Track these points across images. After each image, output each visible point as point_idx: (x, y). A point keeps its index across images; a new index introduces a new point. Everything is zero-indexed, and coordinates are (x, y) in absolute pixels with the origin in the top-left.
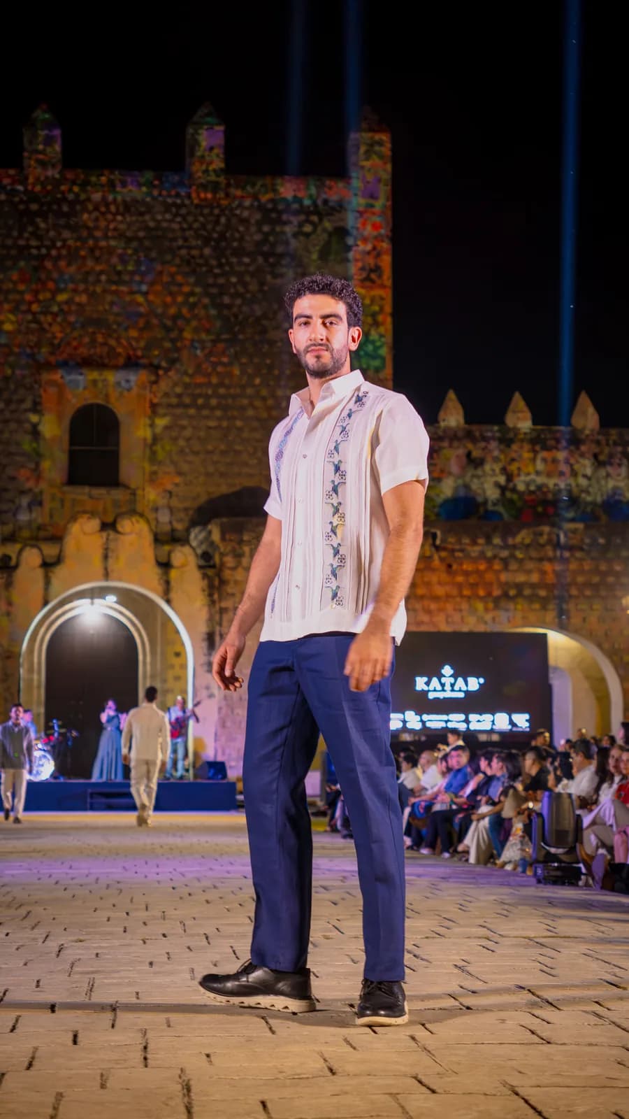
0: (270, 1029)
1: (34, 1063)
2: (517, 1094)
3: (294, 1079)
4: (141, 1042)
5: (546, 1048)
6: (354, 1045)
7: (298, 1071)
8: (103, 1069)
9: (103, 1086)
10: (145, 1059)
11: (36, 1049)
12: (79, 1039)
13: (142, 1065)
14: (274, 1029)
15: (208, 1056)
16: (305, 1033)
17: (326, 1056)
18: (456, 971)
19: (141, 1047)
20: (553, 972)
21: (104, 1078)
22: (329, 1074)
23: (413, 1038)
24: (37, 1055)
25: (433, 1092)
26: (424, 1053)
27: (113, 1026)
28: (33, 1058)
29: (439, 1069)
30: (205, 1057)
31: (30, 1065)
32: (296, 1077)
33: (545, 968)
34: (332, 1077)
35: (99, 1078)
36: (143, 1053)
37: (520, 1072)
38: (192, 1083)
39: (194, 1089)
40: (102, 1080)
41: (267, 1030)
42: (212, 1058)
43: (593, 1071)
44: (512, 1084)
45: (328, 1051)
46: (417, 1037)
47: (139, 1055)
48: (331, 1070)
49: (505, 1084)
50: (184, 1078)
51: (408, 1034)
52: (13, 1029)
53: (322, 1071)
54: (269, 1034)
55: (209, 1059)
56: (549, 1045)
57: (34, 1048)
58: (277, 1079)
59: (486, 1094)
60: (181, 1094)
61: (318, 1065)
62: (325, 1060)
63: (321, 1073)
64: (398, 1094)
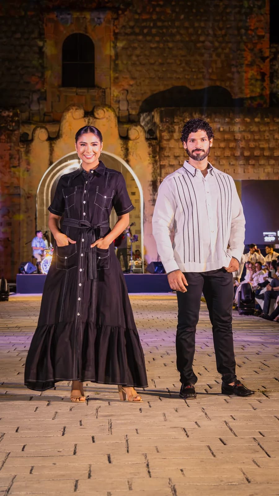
0: (213, 453)
1: (91, 474)
3: (228, 485)
4: (145, 462)
6: (258, 464)
7: (231, 481)
8: (128, 479)
9: (130, 488)
10: (149, 472)
11: (90, 466)
12: (112, 460)
13: (148, 476)
14: (214, 454)
15: (182, 470)
16: (232, 457)
17: (244, 471)
19: (145, 465)
21: (130, 483)
22: (247, 482)
24: (92, 469)
27: (128, 451)
28: (90, 471)
30: (180, 472)
31: (89, 476)
32: (230, 484)
34: (249, 484)
35: (127, 483)
36: (147, 469)
38: (176, 487)
39: (177, 490)
40: (129, 484)
41: (211, 454)
42: (184, 472)
45: (245, 467)
47: (145, 470)
48: (248, 480)
50: (171, 484)
52: (75, 453)
53: (243, 481)
54: (213, 457)
55: (182, 473)
57: (89, 465)
58: (220, 485)
60: (171, 494)
61: (241, 476)
63: (243, 482)
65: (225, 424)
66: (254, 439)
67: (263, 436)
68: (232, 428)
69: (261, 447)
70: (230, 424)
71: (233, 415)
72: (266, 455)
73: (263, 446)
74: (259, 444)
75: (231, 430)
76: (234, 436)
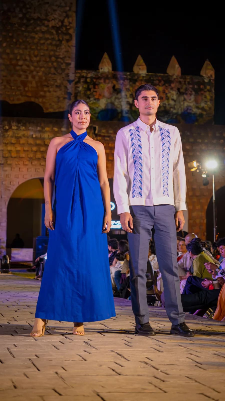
2: (99, 395)
5: (118, 377)
6: (28, 376)
18: (84, 344)
20: (130, 344)
22: (13, 388)
23: (57, 373)
25: (60, 395)
26: (61, 379)
29: (66, 386)
33: (127, 343)
34: (16, 390)
37: (103, 387)
43: (137, 386)
44: (98, 391)
45: (14, 379)
46: (58, 373)
48: (15, 387)
49: (94, 392)
51: (54, 371)
56: (119, 376)
59: (84, 396)
61: (10, 384)
62: (13, 383)
63: (10, 388)
64: (44, 396)
65: (7, 350)
66: (30, 359)
67: (38, 357)
68: (12, 352)
69: (34, 365)
70: (11, 350)
71: (15, 344)
72: (37, 370)
73: (35, 364)
74: (32, 363)
75: (11, 354)
76: (13, 358)
